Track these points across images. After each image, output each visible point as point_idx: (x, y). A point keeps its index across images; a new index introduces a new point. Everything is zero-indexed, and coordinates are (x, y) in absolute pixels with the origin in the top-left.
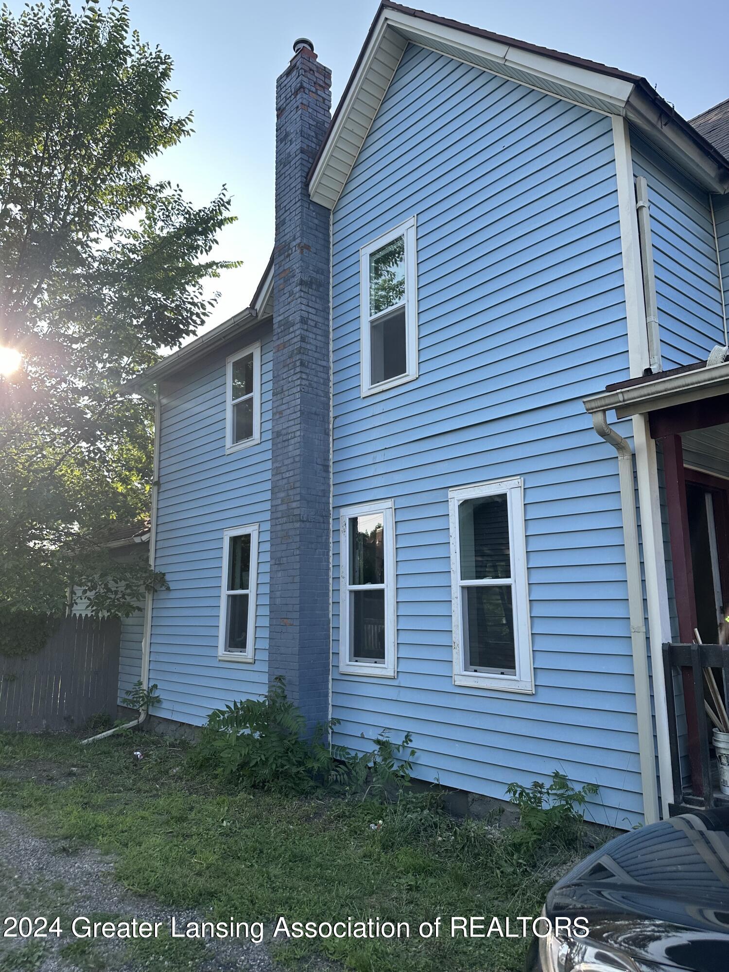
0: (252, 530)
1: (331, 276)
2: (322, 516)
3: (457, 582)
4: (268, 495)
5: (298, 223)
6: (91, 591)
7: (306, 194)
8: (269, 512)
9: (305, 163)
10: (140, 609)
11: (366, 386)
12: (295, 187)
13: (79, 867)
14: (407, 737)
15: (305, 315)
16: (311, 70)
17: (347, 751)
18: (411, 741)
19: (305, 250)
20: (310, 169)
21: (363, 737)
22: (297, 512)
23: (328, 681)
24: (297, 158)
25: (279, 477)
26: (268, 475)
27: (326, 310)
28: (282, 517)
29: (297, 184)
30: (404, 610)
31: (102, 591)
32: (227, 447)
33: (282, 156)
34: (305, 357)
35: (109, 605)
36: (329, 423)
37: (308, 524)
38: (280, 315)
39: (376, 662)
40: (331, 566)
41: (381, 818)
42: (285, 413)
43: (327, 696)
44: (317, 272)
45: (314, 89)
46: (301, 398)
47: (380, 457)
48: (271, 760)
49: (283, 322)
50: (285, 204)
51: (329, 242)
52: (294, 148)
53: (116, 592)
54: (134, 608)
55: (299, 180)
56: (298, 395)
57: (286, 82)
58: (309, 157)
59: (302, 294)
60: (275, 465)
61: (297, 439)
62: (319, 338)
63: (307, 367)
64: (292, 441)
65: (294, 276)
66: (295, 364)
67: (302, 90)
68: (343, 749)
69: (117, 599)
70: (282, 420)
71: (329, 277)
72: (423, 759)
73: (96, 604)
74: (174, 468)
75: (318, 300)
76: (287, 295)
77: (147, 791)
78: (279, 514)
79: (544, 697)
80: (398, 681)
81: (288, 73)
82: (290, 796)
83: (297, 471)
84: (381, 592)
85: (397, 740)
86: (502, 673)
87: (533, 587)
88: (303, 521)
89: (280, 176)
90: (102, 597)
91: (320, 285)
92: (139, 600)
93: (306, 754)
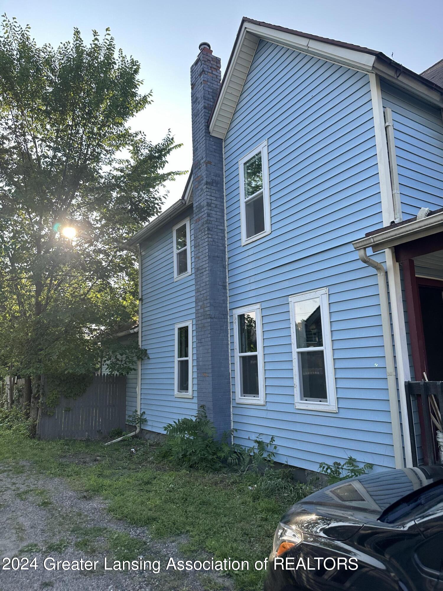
0: (189, 324)
1: (224, 177)
2: (223, 315)
3: (295, 350)
4: (194, 305)
5: (204, 149)
6: (108, 360)
7: (208, 132)
8: (195, 314)
9: (206, 114)
10: (135, 370)
11: (244, 240)
12: (202, 129)
13: (91, 505)
14: (272, 438)
15: (209, 201)
16: (208, 60)
17: (241, 447)
18: (274, 441)
19: (208, 165)
20: (209, 117)
21: (249, 439)
22: (208, 313)
23: (230, 408)
24: (202, 112)
25: (199, 294)
26: (193, 294)
27: (222, 197)
28: (201, 316)
29: (203, 127)
30: (269, 367)
31: (114, 360)
32: (175, 278)
33: (195, 111)
34: (210, 225)
35: (118, 368)
36: (225, 261)
37: (215, 320)
38: (196, 202)
39: (254, 397)
40: (229, 343)
41: (255, 483)
42: (201, 257)
43: (230, 416)
44: (216, 176)
45: (210, 71)
46: (208, 248)
47: (252, 280)
48: (198, 452)
49: (198, 206)
50: (197, 138)
51: (222, 158)
52: (200, 106)
53: (122, 361)
54: (131, 369)
55: (204, 124)
56: (207, 247)
57: (195, 69)
58: (209, 111)
59: (207, 190)
60: (197, 287)
61: (207, 272)
62: (218, 213)
63: (211, 231)
64: (205, 273)
65: (203, 180)
66: (205, 230)
67: (203, 73)
68: (239, 446)
69: (123, 365)
70: (200, 261)
71: (223, 178)
72: (281, 451)
73: (111, 368)
74: (149, 291)
75: (217, 192)
76: (200, 191)
77: (134, 469)
78: (200, 315)
79: (343, 414)
80: (266, 407)
81: (196, 63)
82: (209, 472)
83: (208, 290)
84: (256, 357)
85: (267, 440)
86: (320, 401)
87: (335, 351)
88: (212, 318)
89: (194, 122)
90: (114, 363)
91: (217, 183)
92: (133, 365)
93: (218, 448)
